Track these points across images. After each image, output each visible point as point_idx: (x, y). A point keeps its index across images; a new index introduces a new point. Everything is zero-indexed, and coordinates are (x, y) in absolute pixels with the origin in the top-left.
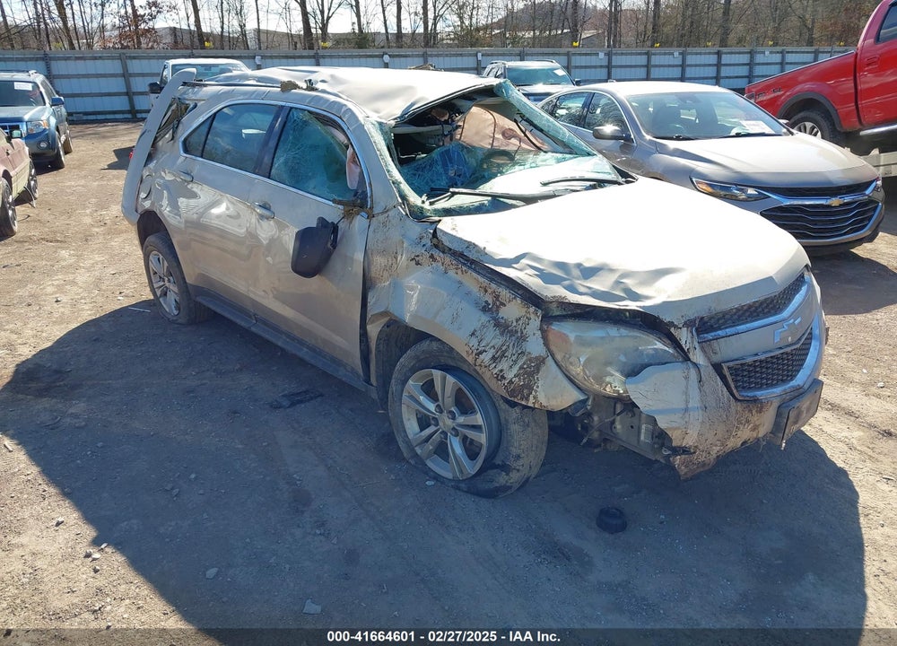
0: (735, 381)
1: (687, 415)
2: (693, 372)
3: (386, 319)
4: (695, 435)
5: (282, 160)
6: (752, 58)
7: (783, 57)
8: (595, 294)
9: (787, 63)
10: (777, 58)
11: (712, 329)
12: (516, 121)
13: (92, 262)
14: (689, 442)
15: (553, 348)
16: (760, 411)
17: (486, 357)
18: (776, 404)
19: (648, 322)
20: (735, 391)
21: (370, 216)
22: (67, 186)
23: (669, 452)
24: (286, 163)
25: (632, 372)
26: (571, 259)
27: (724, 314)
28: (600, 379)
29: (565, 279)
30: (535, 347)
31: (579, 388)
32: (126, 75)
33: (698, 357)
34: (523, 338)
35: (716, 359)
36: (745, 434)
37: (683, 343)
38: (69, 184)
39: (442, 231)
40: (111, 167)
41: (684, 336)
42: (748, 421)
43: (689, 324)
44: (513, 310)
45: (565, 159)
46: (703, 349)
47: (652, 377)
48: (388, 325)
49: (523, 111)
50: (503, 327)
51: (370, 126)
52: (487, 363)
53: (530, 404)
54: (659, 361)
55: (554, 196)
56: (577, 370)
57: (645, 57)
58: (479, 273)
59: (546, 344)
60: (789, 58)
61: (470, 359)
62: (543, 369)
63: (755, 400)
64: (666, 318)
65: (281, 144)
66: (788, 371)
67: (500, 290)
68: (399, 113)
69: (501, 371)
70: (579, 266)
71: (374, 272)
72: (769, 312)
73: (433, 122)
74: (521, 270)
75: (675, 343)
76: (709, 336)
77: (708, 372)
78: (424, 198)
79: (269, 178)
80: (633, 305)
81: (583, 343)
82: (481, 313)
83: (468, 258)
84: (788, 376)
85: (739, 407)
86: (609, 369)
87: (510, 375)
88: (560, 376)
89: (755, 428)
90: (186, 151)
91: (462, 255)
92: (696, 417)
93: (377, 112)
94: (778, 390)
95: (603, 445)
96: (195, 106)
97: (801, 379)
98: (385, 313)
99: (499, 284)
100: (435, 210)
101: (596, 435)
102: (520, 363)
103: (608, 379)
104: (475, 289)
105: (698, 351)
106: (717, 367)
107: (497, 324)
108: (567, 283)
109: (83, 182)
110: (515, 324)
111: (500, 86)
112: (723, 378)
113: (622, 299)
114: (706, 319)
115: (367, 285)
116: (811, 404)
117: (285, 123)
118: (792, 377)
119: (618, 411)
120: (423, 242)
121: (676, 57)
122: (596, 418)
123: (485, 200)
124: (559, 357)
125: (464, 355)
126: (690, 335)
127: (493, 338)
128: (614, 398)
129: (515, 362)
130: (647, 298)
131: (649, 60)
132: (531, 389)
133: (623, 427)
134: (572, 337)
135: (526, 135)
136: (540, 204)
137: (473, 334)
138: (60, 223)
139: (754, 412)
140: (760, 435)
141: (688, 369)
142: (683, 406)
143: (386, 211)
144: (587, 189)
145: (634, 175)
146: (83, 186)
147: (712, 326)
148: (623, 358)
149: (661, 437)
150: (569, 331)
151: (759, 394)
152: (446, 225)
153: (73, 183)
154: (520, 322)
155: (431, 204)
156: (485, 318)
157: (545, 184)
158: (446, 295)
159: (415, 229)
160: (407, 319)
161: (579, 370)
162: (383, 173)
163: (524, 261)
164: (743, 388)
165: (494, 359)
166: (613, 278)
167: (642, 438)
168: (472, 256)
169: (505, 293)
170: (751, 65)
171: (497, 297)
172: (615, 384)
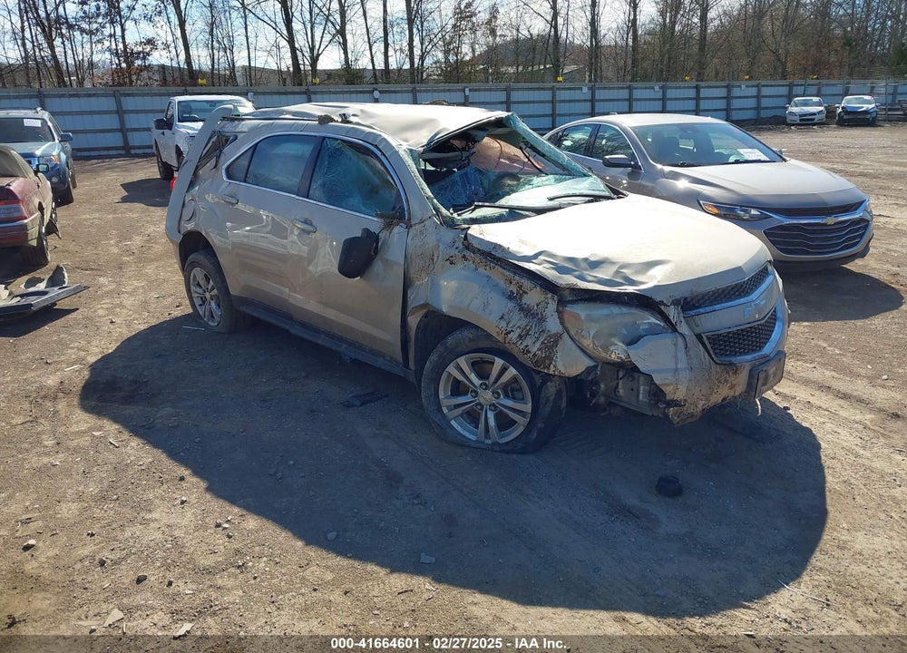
0: (714, 349)
1: (677, 374)
2: (680, 340)
3: (425, 311)
4: (684, 390)
5: (320, 182)
6: (729, 91)
7: (759, 91)
8: (600, 282)
9: (763, 96)
10: (753, 91)
11: (694, 307)
12: (521, 148)
13: (132, 287)
14: (680, 395)
15: (567, 325)
16: (735, 372)
17: (513, 336)
18: (748, 367)
19: (643, 301)
20: (713, 356)
21: (409, 226)
22: (84, 220)
23: (664, 406)
24: (323, 185)
25: (632, 342)
26: (580, 255)
27: (703, 296)
28: (606, 348)
29: (576, 271)
30: (553, 325)
31: (590, 357)
32: (120, 112)
33: (683, 328)
34: (543, 319)
35: (698, 330)
36: (723, 392)
37: (671, 318)
38: (84, 217)
39: (471, 235)
40: (124, 200)
41: (672, 313)
42: (726, 381)
43: (676, 303)
44: (534, 297)
45: (566, 180)
46: (687, 323)
47: (648, 344)
48: (426, 316)
49: (528, 139)
50: (526, 311)
51: (403, 153)
52: (514, 341)
53: (551, 372)
54: (653, 331)
55: (560, 208)
56: (587, 343)
57: (627, 91)
58: (504, 269)
59: (562, 323)
60: (765, 91)
61: (500, 338)
62: (560, 343)
63: (731, 364)
64: (658, 299)
65: (317, 169)
66: (757, 342)
67: (523, 281)
68: (425, 141)
69: (527, 346)
70: (586, 260)
71: (413, 273)
72: (740, 295)
73: (453, 149)
74: (539, 264)
75: (665, 318)
76: (692, 313)
77: (692, 339)
78: (451, 211)
79: (308, 198)
80: (630, 289)
81: (591, 319)
82: (507, 301)
83: (495, 257)
84: (757, 347)
85: (718, 369)
86: (613, 339)
87: (534, 349)
88: (574, 347)
89: (732, 387)
90: (229, 177)
91: (489, 254)
92: (685, 376)
93: (407, 141)
94: (749, 357)
95: (608, 409)
96: (236, 138)
97: (768, 349)
98: (425, 305)
99: (522, 277)
100: (464, 220)
101: (602, 400)
102: (542, 339)
103: (612, 348)
104: (502, 283)
105: (684, 324)
106: (699, 337)
107: (522, 309)
108: (577, 273)
109: (97, 215)
110: (536, 308)
111: (508, 117)
112: (704, 345)
113: (622, 284)
114: (689, 299)
115: (407, 284)
116: (776, 369)
117: (320, 150)
118: (761, 348)
119: (620, 376)
120: (456, 245)
121: (656, 91)
122: (602, 386)
123: (503, 211)
124: (572, 333)
125: (495, 335)
126: (676, 311)
127: (518, 320)
128: (618, 363)
129: (538, 339)
130: (642, 283)
131: (631, 94)
132: (551, 360)
133: (625, 390)
134: (583, 315)
135: (529, 160)
136: (548, 214)
137: (502, 318)
138: (88, 252)
139: (731, 374)
140: (737, 394)
141: (676, 338)
142: (674, 367)
143: (422, 222)
144: (586, 202)
145: (624, 192)
146: (99, 219)
147: (694, 305)
148: (624, 331)
149: (657, 393)
150: (581, 311)
151: (734, 359)
152: (475, 230)
153: (88, 216)
154: (540, 307)
155: (459, 215)
156: (511, 305)
157: (551, 199)
158: (477, 286)
159: (449, 235)
160: (445, 309)
161: (589, 342)
162: (418, 190)
163: (541, 257)
164: (721, 355)
165: (520, 337)
166: (614, 268)
167: (641, 398)
168: (499, 254)
169: (527, 283)
170: (728, 98)
171: (521, 287)
172: (618, 352)
